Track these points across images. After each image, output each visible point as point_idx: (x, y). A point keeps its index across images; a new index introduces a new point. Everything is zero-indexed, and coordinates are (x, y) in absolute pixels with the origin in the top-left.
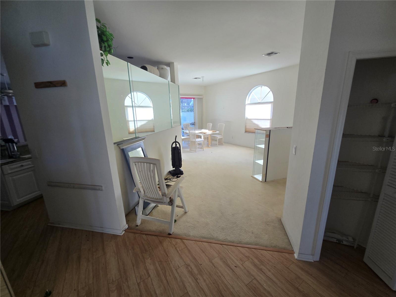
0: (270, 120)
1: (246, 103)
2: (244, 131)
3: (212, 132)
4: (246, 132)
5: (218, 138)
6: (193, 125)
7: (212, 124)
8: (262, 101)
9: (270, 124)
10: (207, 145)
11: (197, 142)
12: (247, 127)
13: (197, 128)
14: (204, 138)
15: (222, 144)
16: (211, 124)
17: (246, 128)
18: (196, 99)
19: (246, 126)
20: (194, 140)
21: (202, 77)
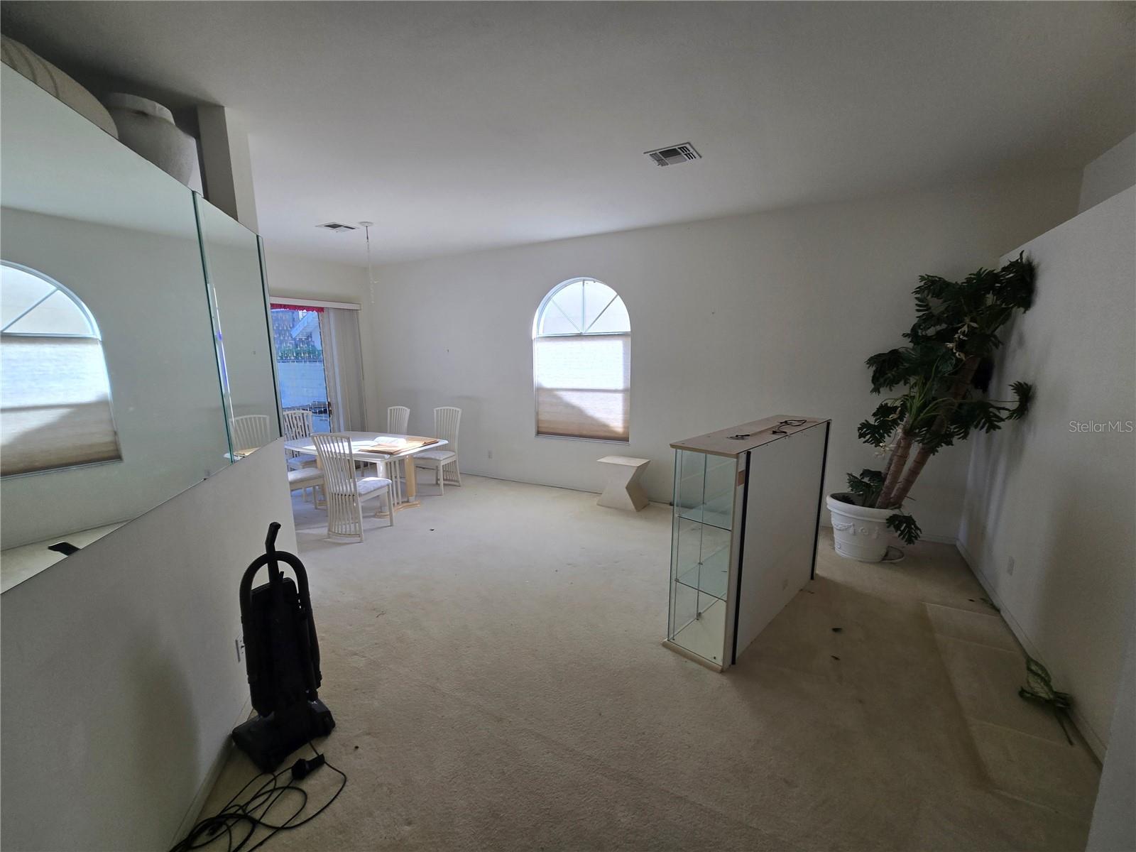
0: (624, 391)
1: (534, 335)
2: (534, 432)
3: (421, 444)
4: (539, 433)
5: (443, 463)
6: (323, 415)
7: (408, 410)
8: (592, 330)
9: (624, 406)
10: (402, 496)
11: (360, 495)
12: (542, 417)
13: (342, 428)
14: (389, 474)
15: (457, 481)
16: (406, 412)
17: (538, 422)
18: (332, 314)
19: (537, 414)
20: (346, 488)
21: (361, 223)
